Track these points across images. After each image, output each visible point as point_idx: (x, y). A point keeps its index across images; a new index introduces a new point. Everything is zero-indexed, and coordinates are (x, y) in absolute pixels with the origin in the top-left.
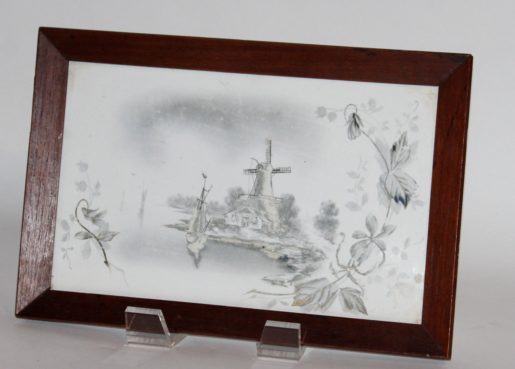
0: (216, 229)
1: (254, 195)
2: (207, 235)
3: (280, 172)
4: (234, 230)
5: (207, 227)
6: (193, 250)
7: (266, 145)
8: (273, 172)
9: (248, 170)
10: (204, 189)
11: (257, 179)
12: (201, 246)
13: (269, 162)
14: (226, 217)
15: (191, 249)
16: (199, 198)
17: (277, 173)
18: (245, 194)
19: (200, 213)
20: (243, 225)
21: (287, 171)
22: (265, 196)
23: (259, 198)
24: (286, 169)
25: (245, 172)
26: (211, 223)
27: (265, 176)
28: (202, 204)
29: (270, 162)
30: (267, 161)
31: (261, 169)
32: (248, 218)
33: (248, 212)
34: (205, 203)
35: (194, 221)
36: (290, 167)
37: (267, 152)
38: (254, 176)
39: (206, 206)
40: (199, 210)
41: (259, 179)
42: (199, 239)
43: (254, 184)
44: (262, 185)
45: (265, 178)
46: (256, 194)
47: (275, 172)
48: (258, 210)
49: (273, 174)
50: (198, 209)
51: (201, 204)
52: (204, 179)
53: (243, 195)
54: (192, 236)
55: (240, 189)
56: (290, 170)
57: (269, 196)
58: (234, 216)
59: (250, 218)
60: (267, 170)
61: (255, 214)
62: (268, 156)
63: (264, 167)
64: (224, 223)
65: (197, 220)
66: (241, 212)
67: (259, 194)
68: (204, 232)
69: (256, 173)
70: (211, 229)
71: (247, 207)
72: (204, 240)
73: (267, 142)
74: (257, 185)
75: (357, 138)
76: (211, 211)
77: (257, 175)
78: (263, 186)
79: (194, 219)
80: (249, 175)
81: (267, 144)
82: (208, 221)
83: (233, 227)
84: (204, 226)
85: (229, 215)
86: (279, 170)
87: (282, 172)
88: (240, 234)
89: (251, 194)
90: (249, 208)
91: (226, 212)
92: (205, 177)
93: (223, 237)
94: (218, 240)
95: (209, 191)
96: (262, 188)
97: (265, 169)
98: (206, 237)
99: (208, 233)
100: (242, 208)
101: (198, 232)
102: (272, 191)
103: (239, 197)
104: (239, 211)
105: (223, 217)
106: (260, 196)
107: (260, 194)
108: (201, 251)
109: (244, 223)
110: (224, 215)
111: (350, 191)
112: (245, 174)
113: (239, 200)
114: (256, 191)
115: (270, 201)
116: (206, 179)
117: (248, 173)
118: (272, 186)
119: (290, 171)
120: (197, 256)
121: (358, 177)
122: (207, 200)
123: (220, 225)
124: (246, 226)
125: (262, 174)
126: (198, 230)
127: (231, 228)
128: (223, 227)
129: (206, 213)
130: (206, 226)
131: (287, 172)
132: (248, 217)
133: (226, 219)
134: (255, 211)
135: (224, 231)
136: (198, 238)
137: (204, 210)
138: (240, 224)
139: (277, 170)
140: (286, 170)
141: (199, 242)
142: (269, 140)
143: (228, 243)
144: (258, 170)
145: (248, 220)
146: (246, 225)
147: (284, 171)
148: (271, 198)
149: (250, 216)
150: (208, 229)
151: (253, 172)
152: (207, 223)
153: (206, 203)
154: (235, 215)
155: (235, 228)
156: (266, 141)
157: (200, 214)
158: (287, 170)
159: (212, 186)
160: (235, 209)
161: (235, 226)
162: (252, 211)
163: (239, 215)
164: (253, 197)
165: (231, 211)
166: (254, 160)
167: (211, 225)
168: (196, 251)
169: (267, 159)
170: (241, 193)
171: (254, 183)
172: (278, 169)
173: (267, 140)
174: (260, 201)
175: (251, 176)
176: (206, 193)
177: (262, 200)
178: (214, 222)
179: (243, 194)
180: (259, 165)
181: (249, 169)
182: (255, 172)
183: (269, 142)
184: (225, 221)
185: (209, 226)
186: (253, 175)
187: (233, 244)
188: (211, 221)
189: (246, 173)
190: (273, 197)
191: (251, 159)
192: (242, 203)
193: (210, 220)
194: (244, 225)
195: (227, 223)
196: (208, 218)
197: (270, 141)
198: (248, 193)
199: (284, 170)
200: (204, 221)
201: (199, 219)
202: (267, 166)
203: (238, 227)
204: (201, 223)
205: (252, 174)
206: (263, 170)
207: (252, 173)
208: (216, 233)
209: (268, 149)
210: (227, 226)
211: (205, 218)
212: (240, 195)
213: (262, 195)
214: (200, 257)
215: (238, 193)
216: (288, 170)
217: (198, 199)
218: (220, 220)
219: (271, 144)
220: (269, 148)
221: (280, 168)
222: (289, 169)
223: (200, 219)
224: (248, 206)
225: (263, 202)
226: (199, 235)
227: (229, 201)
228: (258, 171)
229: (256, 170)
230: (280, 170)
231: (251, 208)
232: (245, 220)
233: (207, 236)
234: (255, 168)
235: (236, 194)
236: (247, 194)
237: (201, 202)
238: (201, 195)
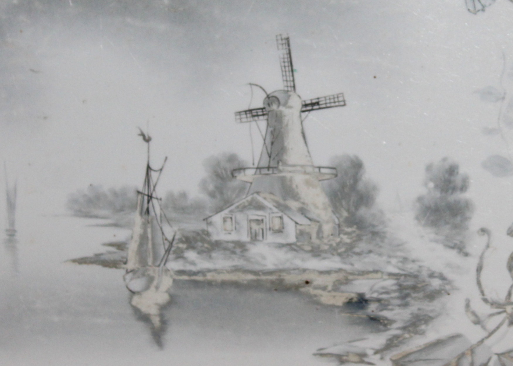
0: (191, 255)
1: (268, 168)
2: (172, 269)
3: (321, 106)
4: (234, 253)
5: (169, 253)
6: (144, 309)
7: (278, 49)
8: (304, 109)
9: (246, 112)
10: (149, 168)
11: (270, 129)
12: (162, 298)
13: (293, 89)
14: (210, 224)
15: (139, 306)
16: (141, 189)
17: (312, 110)
18: (245, 167)
19: (149, 222)
20: (251, 238)
21: (337, 104)
22: (294, 166)
23: (280, 171)
24: (334, 98)
25: (238, 117)
26: (177, 243)
27: (286, 120)
28: (151, 203)
29: (294, 87)
30: (287, 87)
31: (274, 107)
32: (262, 220)
33: (260, 207)
34: (157, 199)
35: (138, 243)
36: (342, 94)
37: (282, 60)
38: (262, 122)
39: (160, 205)
40: (146, 217)
41: (274, 130)
42: (155, 283)
43: (262, 142)
44: (283, 142)
45: (287, 125)
46: (273, 164)
47: (309, 108)
48: (281, 201)
49: (304, 115)
50: (141, 214)
51: (148, 202)
52: (145, 144)
53: (242, 171)
54: (139, 277)
55: (232, 158)
56: (344, 101)
57: (302, 166)
58: (229, 220)
59: (267, 220)
60: (291, 107)
61: (275, 210)
62: (288, 73)
63: (282, 101)
64: (207, 238)
65: (143, 238)
66: (243, 209)
67: (278, 163)
68: (165, 264)
69: (266, 117)
70: (179, 255)
71: (255, 195)
72: (167, 282)
73: (280, 42)
74: (272, 143)
75: (487, 9)
76: (172, 215)
77: (267, 120)
78: (286, 144)
79: (136, 238)
80: (248, 124)
81: (280, 47)
82: (170, 238)
83: (231, 245)
84: (162, 252)
85: (217, 219)
86: (318, 103)
87: (324, 106)
88: (247, 260)
89: (260, 166)
90: (260, 198)
91: (208, 213)
92: (147, 140)
93: (209, 271)
94: (199, 278)
95: (161, 170)
96: (283, 150)
97: (285, 104)
98: (171, 276)
99: (174, 265)
100: (245, 199)
101: (150, 266)
102: (309, 152)
103: (233, 176)
104: (238, 207)
105: (203, 226)
106: (281, 167)
107: (280, 164)
108: (163, 308)
109: (254, 235)
110: (204, 220)
111: (490, 132)
112: (239, 121)
113: (235, 183)
114: (270, 157)
115: (307, 177)
116: (151, 143)
117: (247, 117)
118: (306, 142)
119: (342, 103)
120: (156, 321)
121: (503, 98)
122: (160, 192)
123: (200, 244)
124: (259, 241)
125: (279, 118)
126: (150, 261)
127: (225, 249)
128: (207, 248)
129: (161, 221)
130: (168, 251)
131: (336, 106)
132: (260, 218)
133: (210, 229)
134: (275, 204)
135: (210, 257)
136: (151, 279)
137: (156, 214)
138: (245, 238)
139: (313, 104)
140: (335, 102)
141: (157, 288)
142: (284, 36)
143: (224, 284)
144: (268, 109)
145: (262, 226)
146: (260, 238)
147: (328, 105)
148: (309, 169)
149: (265, 216)
150: (171, 256)
151: (258, 116)
152: (167, 245)
153: (159, 197)
154: (231, 218)
155: (234, 248)
156: (277, 40)
157: (149, 225)
158: (336, 100)
159: (166, 158)
160: (227, 203)
161: (233, 242)
162: (268, 204)
163: (239, 216)
164: (265, 171)
165: (219, 210)
166: (254, 87)
167: (178, 248)
168: (153, 311)
169: (287, 81)
170: (236, 166)
171: (265, 140)
172: (314, 101)
173: (279, 38)
174: (283, 179)
175: (254, 124)
176: (154, 176)
177: (288, 175)
178: (184, 239)
179: (242, 169)
180: (268, 97)
181: (246, 108)
182: (263, 115)
183: (284, 42)
184: (208, 234)
185: (173, 249)
186: (259, 122)
187: (236, 285)
188: (177, 237)
189: (241, 119)
190: (313, 167)
191: (249, 86)
192: (242, 189)
193: (174, 236)
194: (254, 238)
195: (215, 238)
196: (169, 232)
197: (288, 39)
198: (253, 164)
199: (328, 101)
200: (159, 239)
201: (148, 238)
202: (289, 96)
203: (240, 245)
204: (154, 245)
205: (256, 121)
206: (282, 108)
207: (256, 118)
208: (193, 263)
209: (284, 58)
210: (217, 245)
211: (163, 233)
212: (235, 170)
213: (285, 164)
214: (164, 322)
215: (229, 167)
216: (339, 102)
217: (139, 192)
218: (198, 234)
219: (289, 45)
220: (286, 56)
221: (318, 98)
222: (341, 99)
223: (150, 236)
224: (258, 193)
225: (291, 180)
226: (154, 271)
227: (211, 187)
228: (269, 111)
229: (264, 108)
230: (321, 103)
231: (265, 198)
232: (255, 227)
233: (172, 273)
234: (261, 106)
235: (225, 170)
236: (251, 166)
237: (146, 198)
238: (145, 180)
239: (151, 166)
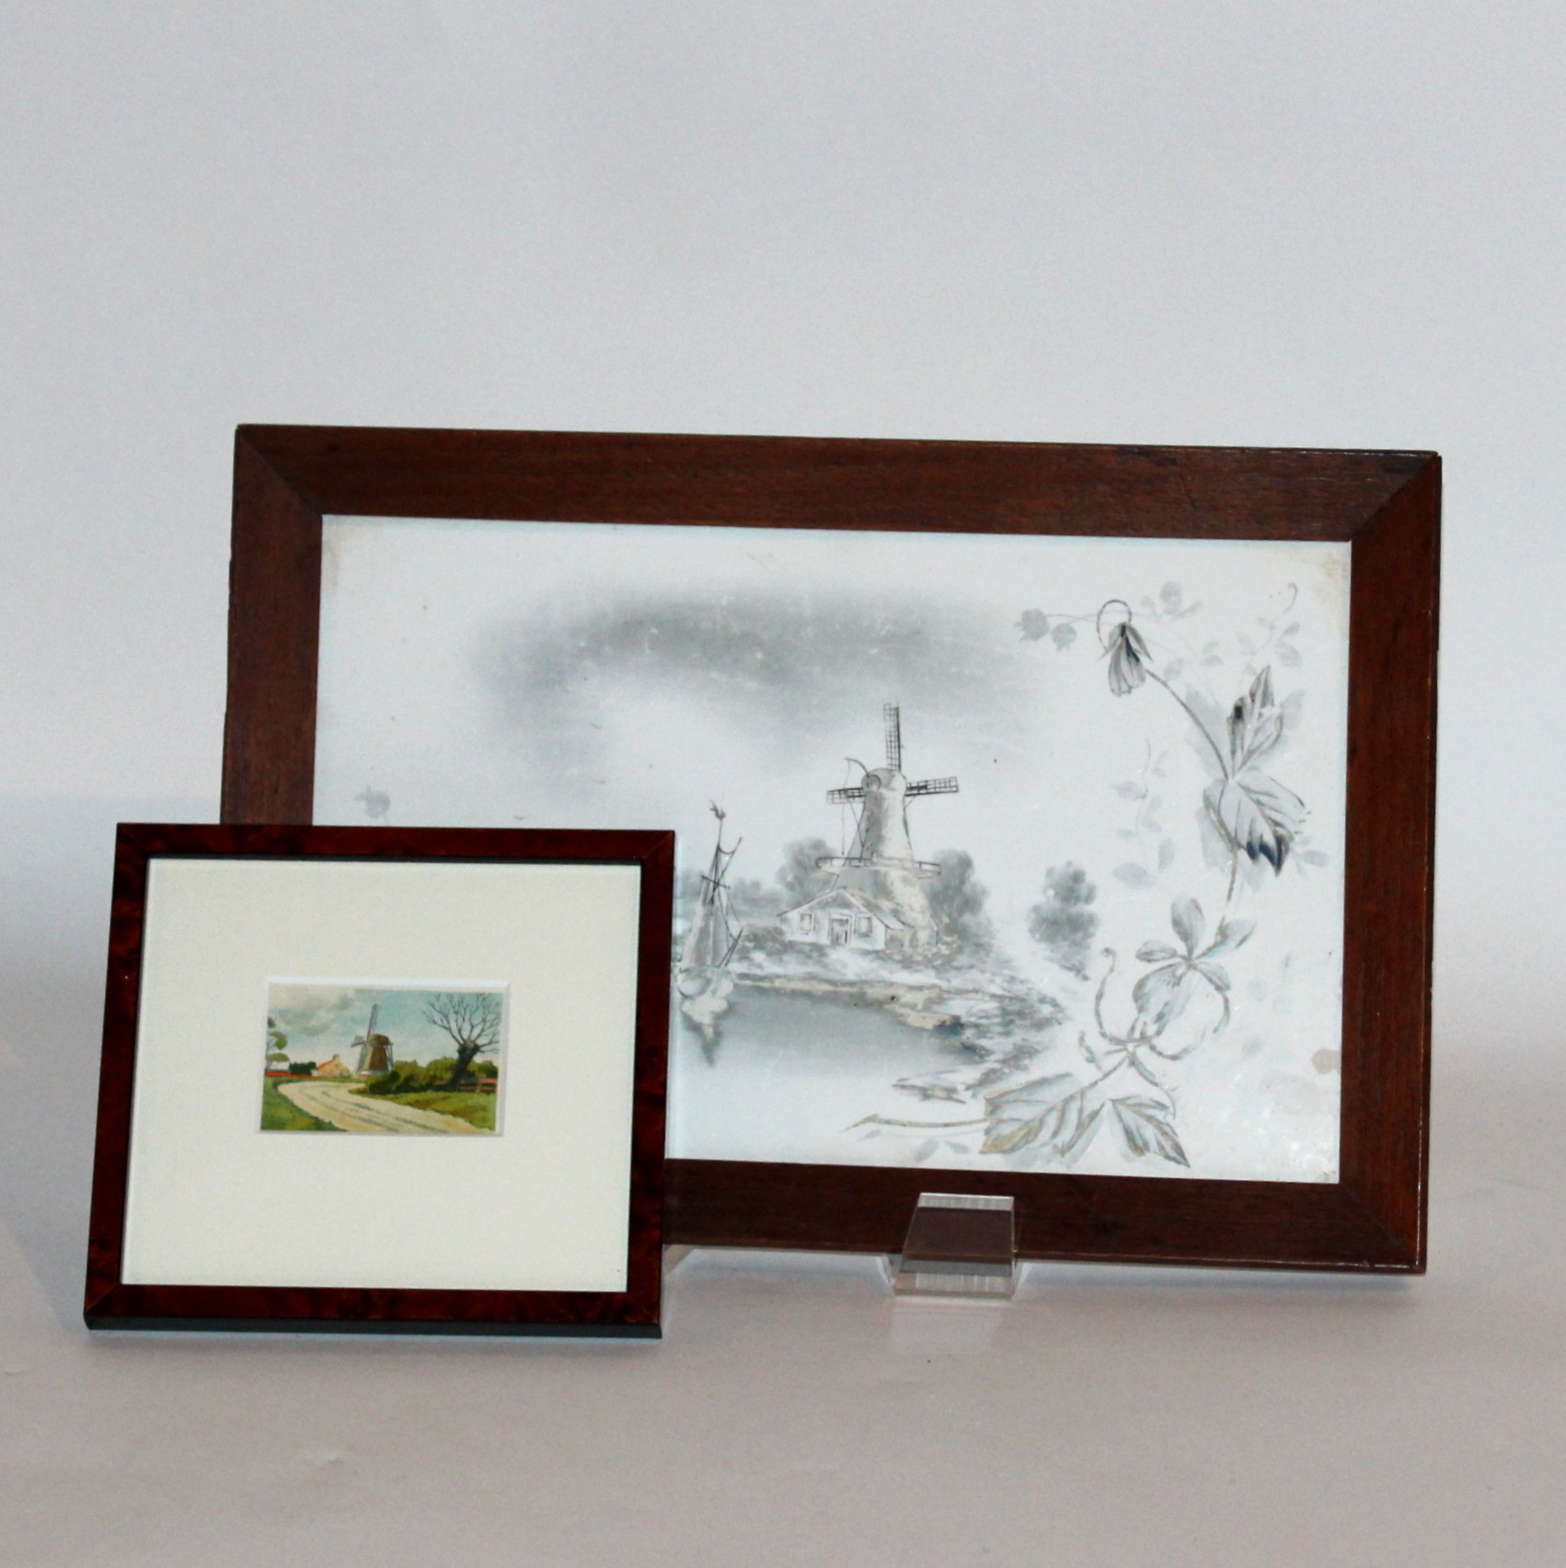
0: (759, 956)
1: (860, 859)
2: (735, 972)
3: (929, 791)
4: (809, 957)
5: (732, 953)
6: (696, 1018)
7: (885, 719)
8: (909, 793)
9: (839, 791)
10: (719, 849)
11: (866, 814)
12: (719, 1005)
13: (897, 768)
14: (785, 921)
15: (690, 1013)
16: (707, 873)
17: (919, 794)
18: (833, 856)
19: (712, 914)
20: (832, 941)
21: (948, 789)
22: (890, 859)
23: (873, 864)
24: (945, 782)
25: (830, 797)
26: (743, 941)
27: (886, 804)
28: (717, 891)
29: (900, 766)
30: (891, 765)
31: (874, 788)
32: (847, 921)
33: (847, 905)
34: (725, 886)
35: (696, 939)
36: (955, 778)
37: (889, 739)
38: (858, 805)
39: (728, 895)
40: (709, 907)
41: (872, 814)
42: (712, 986)
43: (856, 827)
44: (880, 830)
45: (886, 811)
46: (866, 855)
47: (915, 792)
48: (872, 899)
49: (908, 799)
50: (704, 902)
51: (714, 889)
52: (718, 821)
53: (828, 861)
54: (693, 979)
55: (818, 845)
56: (957, 786)
57: (900, 860)
58: (807, 918)
59: (852, 921)
60: (893, 790)
61: (863, 909)
62: (893, 750)
63: (884, 781)
64: (779, 937)
65: (704, 932)
66: (825, 905)
67: (872, 854)
68: (726, 964)
69: (862, 799)
70: (744, 956)
71: (842, 891)
72: (726, 987)
73: (888, 712)
74: (867, 831)
75: (1134, 691)
76: (743, 908)
77: (864, 802)
78: (883, 832)
79: (696, 931)
80: (841, 806)
81: (888, 718)
82: (735, 933)
83: (807, 949)
84: (724, 951)
85: (794, 915)
86: (925, 787)
87: (932, 790)
88: (825, 966)
89: (852, 855)
90: (847, 895)
91: (783, 907)
92: (720, 816)
93: (778, 976)
94: (766, 984)
95: (733, 853)
96: (880, 839)
97: (888, 786)
98: (732, 980)
99: (737, 967)
100: (829, 894)
101: (708, 966)
102: (909, 843)
103: (817, 865)
104: (819, 903)
105: (777, 923)
106: (875, 860)
107: (875, 855)
108: (719, 1017)
109: (835, 937)
110: (778, 915)
111: (1126, 834)
112: (830, 801)
113: (819, 875)
114: (863, 846)
115: (906, 873)
116: (724, 820)
117: (840, 798)
118: (907, 832)
119: (954, 789)
120: (709, 1032)
121: (1144, 796)
122: (729, 879)
123: (770, 944)
124: (840, 945)
125: (878, 801)
126: (709, 959)
127: (801, 952)
128: (778, 949)
129: (727, 914)
130: (732, 950)
131: (946, 792)
132: (845, 918)
133: (784, 927)
134: (863, 902)
135: (781, 960)
136: (708, 982)
137: (721, 904)
138: (824, 939)
139: (919, 788)
140: (945, 787)
141: (714, 992)
142: (894, 705)
143: (794, 994)
144: (866, 789)
145: (847, 927)
146: (843, 941)
147: (938, 790)
148: (908, 864)
149: (851, 916)
150: (735, 956)
151: (853, 797)
152: (731, 942)
153: (727, 885)
154: (810, 916)
155: (811, 951)
156: (885, 710)
157: (712, 918)
158: (947, 784)
159: (740, 840)
160: (806, 898)
161: (810, 944)
162: (856, 902)
163: (823, 916)
164: (856, 863)
165: (797, 905)
166: (853, 763)
167: (744, 947)
168: (705, 1019)
169: (891, 758)
170: (821, 854)
171: (859, 826)
172: (921, 784)
173: (887, 707)
174: (876, 873)
175: (848, 806)
176: (724, 859)
177: (883, 869)
178: (751, 937)
179: (828, 858)
180: (868, 775)
181: (841, 787)
182: (860, 796)
183: (892, 712)
184: (781, 932)
185: (738, 947)
186: (854, 805)
187: (808, 995)
188: (744, 934)
189: (833, 799)
190: (913, 861)
191: (846, 762)
192: (826, 883)
193: (741, 932)
194: (836, 941)
195: (788, 938)
196: (735, 926)
197: (897, 710)
198: (843, 853)
199: (938, 785)
200: (723, 936)
201: (709, 932)
202: (893, 776)
203: (818, 948)
204: (715, 942)
205: (850, 803)
206: (883, 790)
207: (851, 799)
208: (760, 966)
209: (891, 732)
210: (790, 947)
211: (728, 928)
212: (820, 859)
213: (880, 856)
214: (718, 1034)
215: (814, 854)
216: (950, 787)
217: (704, 877)
218: (769, 932)
219: (898, 716)
220: (893, 729)
221: (927, 781)
222: (953, 784)
223: (711, 930)
224: (845, 888)
225: (886, 875)
226: (713, 972)
227: (790, 878)
228: (868, 792)
229: (862, 788)
230: (929, 787)
231: (853, 895)
232: (838, 928)
233: (734, 976)
234: (859, 785)
235: (809, 858)
236: (841, 856)
237: (712, 885)
238: (712, 866)
239: (722, 846)
